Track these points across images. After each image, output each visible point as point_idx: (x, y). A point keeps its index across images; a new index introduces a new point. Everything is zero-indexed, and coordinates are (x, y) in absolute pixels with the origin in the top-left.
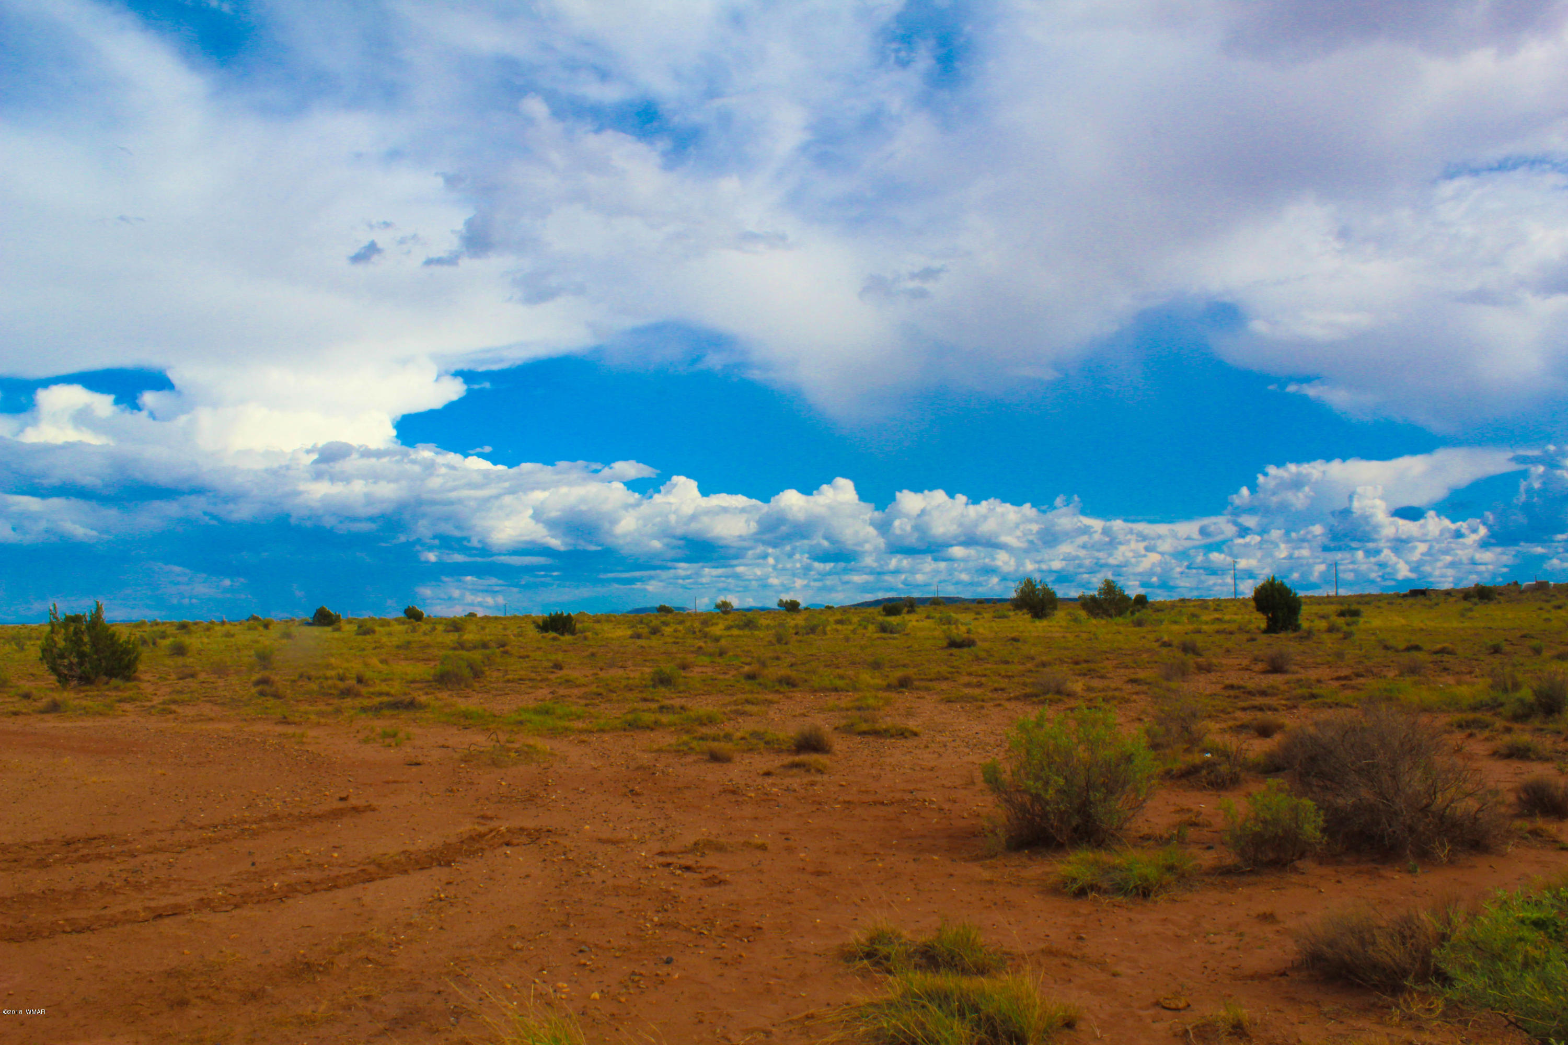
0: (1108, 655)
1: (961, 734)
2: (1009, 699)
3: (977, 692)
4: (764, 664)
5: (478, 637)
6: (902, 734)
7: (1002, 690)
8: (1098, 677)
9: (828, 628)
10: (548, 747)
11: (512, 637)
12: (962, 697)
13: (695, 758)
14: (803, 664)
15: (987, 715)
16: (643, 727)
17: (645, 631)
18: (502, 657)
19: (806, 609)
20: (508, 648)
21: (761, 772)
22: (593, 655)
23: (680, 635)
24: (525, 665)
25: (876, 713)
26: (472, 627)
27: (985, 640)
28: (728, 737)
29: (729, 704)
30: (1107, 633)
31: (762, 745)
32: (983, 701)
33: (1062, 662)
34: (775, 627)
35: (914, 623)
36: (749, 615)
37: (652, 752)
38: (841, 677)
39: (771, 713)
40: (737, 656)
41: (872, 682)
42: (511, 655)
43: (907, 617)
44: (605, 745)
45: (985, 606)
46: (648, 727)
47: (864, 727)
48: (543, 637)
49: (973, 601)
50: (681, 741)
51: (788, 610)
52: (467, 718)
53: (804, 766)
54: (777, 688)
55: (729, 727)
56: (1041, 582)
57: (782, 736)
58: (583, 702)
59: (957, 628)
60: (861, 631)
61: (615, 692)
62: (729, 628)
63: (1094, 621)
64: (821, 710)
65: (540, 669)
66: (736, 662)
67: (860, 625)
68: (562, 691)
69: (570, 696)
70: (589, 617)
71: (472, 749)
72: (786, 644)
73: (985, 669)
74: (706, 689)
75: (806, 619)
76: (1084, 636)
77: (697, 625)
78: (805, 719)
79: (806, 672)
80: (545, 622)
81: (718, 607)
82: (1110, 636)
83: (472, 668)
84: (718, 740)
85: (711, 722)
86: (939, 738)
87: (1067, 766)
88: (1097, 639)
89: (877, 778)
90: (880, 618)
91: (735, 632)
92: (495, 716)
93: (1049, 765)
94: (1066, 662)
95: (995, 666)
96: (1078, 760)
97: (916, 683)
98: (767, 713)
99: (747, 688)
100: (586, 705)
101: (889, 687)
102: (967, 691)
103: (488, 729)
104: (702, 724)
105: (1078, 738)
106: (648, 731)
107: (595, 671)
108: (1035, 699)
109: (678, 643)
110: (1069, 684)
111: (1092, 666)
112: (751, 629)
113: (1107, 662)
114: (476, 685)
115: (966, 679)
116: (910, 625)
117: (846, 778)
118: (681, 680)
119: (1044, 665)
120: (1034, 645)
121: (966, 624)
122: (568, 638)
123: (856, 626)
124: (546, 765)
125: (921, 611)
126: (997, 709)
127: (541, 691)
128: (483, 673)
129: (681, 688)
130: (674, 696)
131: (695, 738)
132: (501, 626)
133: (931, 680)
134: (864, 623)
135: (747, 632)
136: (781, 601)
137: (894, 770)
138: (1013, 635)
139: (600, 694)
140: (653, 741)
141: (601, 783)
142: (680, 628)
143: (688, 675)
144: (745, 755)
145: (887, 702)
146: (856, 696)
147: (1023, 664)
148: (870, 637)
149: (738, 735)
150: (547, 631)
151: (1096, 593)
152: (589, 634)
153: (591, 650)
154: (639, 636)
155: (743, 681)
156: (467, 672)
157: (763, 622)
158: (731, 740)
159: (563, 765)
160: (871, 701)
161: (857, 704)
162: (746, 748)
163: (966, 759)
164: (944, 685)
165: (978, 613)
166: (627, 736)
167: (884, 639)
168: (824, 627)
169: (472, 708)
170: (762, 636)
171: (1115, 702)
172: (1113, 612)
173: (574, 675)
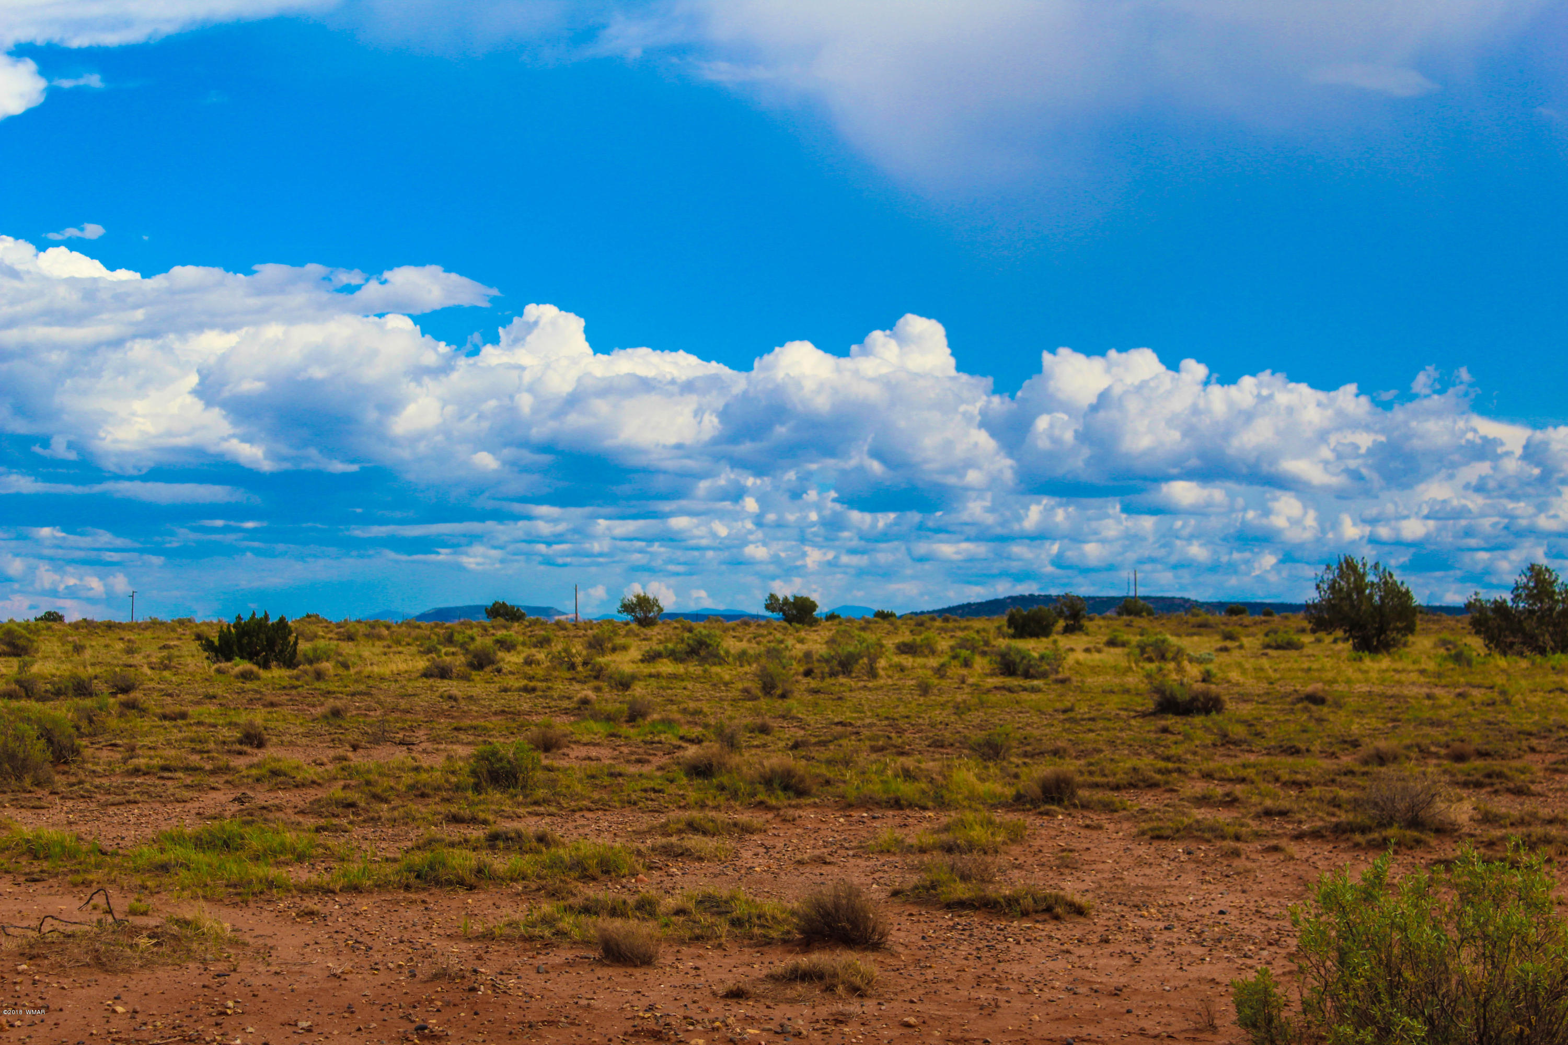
0: (1534, 742)
1: (1185, 914)
2: (1299, 837)
3: (1223, 816)
4: (731, 742)
5: (65, 669)
6: (1049, 909)
7: (1283, 813)
8: (1509, 790)
9: (882, 663)
10: (227, 925)
11: (146, 670)
12: (1188, 828)
13: (570, 955)
14: (824, 743)
15: (1247, 871)
16: (449, 882)
17: (459, 661)
18: (121, 715)
19: (831, 617)
20: (136, 695)
21: (721, 991)
22: (336, 713)
23: (540, 672)
24: (176, 735)
25: (989, 859)
26: (49, 645)
27: (1244, 698)
28: (646, 908)
29: (650, 831)
30: (1533, 691)
31: (723, 928)
32: (1237, 838)
33: (1425, 753)
34: (758, 657)
35: (1081, 656)
36: (700, 628)
37: (469, 940)
38: (908, 775)
39: (747, 855)
40: (669, 723)
41: (983, 788)
42: (144, 712)
43: (1064, 642)
44: (360, 922)
45: (1247, 619)
46: (461, 882)
47: (961, 891)
48: (219, 671)
49: (1220, 606)
50: (536, 915)
51: (789, 619)
52: (36, 857)
53: (821, 976)
54: (761, 797)
55: (648, 885)
56: (1376, 566)
57: (769, 906)
58: (310, 822)
59: (1180, 670)
60: (956, 670)
61: (386, 801)
62: (651, 657)
63: (1502, 662)
64: (862, 851)
65: (212, 746)
66: (668, 738)
67: (955, 657)
68: (262, 797)
69: (279, 808)
70: (327, 625)
71: (46, 928)
72: (783, 696)
73: (1244, 766)
74: (596, 796)
75: (831, 642)
76: (1478, 695)
77: (578, 648)
78: (826, 869)
79: (829, 762)
80: (224, 637)
81: (627, 608)
82: (1536, 699)
83: (50, 741)
84: (624, 915)
85: (607, 872)
86: (1133, 922)
87: (1434, 993)
88: (1508, 702)
89: (989, 1010)
90: (1002, 643)
91: (666, 667)
92: (104, 853)
93: (1392, 988)
94: (1437, 756)
95: (1266, 759)
96: (1460, 983)
97: (1084, 794)
98: (737, 856)
99: (693, 796)
100: (318, 830)
101: (1019, 802)
102: (1199, 814)
103: (87, 884)
104: (587, 877)
105: (1462, 931)
106: (462, 893)
107: (340, 752)
108: (1358, 838)
109: (534, 689)
110: (1440, 805)
111: (1496, 765)
112: (703, 661)
113: (1530, 757)
114: (60, 780)
115: (1199, 787)
116: (1071, 659)
117: (917, 1007)
118: (540, 775)
119: (1381, 759)
120: (1359, 713)
121: (1200, 661)
122: (277, 673)
123: (945, 659)
124: (221, 967)
125: (1095, 624)
126: (1270, 859)
127: (213, 794)
128: (76, 751)
129: (541, 793)
130: (522, 811)
131: (570, 909)
132: (121, 645)
133: (1117, 788)
134: (965, 653)
135: (693, 668)
136: (772, 597)
137: (1030, 992)
138: (1310, 689)
139: (352, 805)
140: (470, 915)
141: (350, 1010)
142: (541, 655)
143: (556, 764)
144: (684, 949)
145: (1016, 836)
146: (945, 820)
147: (1333, 755)
148: (976, 686)
149: (671, 902)
150: (229, 659)
151: (1508, 597)
152: (327, 666)
153: (331, 702)
154: (443, 673)
155: (685, 781)
156: (38, 750)
157: (731, 645)
158: (652, 914)
159: (261, 968)
160: (978, 833)
161: (944, 837)
162: (687, 934)
163: (1194, 971)
164: (1148, 800)
165: (1229, 637)
166: (413, 902)
167: (1010, 690)
168: (873, 660)
169: (50, 833)
170: (727, 678)
171: (1550, 850)
172: (1547, 640)
173: (290, 759)
